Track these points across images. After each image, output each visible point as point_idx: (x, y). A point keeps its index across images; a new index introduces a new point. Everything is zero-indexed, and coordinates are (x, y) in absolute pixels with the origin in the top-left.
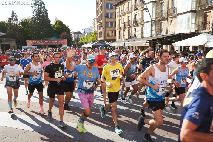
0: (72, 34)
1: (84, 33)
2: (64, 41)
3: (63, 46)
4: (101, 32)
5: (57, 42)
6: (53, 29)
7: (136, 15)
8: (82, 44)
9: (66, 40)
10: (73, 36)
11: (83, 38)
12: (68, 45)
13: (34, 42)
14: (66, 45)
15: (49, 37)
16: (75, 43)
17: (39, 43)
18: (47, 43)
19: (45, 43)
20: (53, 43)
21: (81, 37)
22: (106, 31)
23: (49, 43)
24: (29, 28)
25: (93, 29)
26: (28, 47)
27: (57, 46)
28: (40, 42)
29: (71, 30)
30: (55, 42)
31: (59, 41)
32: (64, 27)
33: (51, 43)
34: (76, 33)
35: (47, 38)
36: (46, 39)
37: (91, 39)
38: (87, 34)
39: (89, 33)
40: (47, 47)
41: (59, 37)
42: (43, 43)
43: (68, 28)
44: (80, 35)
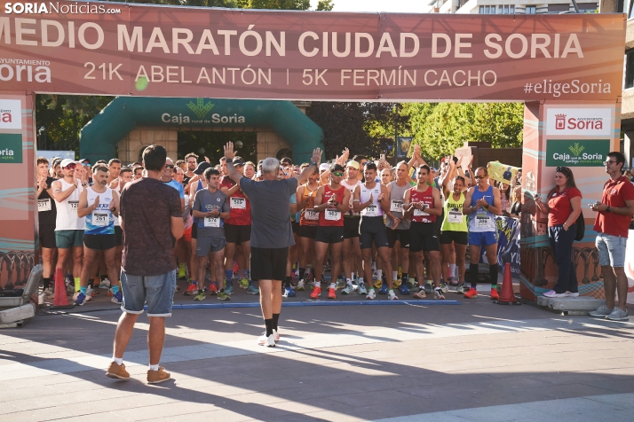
2: (574, 45)
5: (451, 64)
13: (73, 35)
17: (157, 58)
18: (293, 63)
19: (261, 62)
20: (387, 63)
28: (181, 39)
33: (351, 62)
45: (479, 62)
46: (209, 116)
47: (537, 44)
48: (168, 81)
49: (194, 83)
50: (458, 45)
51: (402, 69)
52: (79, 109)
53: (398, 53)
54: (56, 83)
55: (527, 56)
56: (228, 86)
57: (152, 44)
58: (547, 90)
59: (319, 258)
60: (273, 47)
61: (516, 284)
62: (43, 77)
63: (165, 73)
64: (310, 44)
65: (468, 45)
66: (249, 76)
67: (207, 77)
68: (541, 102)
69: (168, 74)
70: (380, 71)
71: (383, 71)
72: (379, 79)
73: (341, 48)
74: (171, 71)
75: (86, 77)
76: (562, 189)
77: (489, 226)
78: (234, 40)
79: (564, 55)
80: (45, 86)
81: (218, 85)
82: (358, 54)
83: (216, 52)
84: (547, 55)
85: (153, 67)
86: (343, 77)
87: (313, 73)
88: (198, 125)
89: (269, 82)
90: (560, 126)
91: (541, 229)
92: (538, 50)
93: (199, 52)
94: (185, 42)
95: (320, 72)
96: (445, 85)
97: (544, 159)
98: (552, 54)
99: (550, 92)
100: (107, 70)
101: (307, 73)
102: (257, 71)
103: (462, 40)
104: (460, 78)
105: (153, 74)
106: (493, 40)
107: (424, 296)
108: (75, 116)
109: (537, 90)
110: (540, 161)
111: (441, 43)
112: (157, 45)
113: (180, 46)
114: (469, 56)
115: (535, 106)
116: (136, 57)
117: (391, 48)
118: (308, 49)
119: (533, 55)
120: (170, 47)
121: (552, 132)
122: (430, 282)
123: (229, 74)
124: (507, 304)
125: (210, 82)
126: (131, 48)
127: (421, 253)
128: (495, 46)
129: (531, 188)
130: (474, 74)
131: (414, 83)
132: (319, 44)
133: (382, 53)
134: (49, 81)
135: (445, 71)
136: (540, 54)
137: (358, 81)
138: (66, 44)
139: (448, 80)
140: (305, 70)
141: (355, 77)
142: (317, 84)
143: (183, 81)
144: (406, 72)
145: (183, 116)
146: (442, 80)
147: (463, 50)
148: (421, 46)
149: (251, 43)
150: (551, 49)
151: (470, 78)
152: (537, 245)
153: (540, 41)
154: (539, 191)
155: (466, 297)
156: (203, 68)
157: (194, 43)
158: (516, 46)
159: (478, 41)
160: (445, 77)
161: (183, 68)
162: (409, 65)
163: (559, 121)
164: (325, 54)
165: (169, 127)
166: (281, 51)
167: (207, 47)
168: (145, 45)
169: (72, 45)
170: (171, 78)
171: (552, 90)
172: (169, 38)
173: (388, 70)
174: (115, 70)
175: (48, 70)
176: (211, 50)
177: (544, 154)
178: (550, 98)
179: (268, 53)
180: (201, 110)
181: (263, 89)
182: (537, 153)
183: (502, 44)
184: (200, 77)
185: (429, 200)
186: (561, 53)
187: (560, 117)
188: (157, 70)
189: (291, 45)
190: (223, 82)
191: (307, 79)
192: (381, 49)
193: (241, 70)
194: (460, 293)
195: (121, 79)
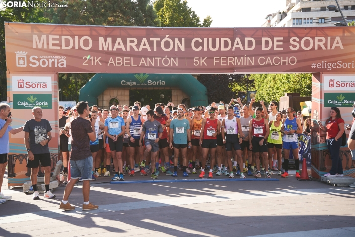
2: (338, 43)
5: (272, 53)
13: (77, 43)
17: (119, 53)
18: (189, 55)
19: (172, 54)
20: (238, 54)
23: (210, 56)
28: (131, 44)
33: (219, 53)
42: (151, 55)
45: (287, 52)
46: (146, 81)
47: (318, 42)
48: (125, 65)
49: (138, 66)
50: (276, 43)
51: (246, 56)
52: (79, 79)
53: (244, 48)
54: (69, 67)
55: (313, 49)
56: (155, 67)
57: (116, 46)
58: (324, 66)
59: (204, 157)
60: (178, 47)
61: (309, 170)
62: (62, 65)
63: (123, 61)
64: (197, 44)
65: (281, 43)
66: (166, 62)
67: (145, 63)
68: (321, 73)
69: (125, 61)
70: (234, 58)
71: (236, 58)
72: (234, 62)
73: (214, 46)
74: (126, 60)
75: (83, 64)
76: (333, 118)
77: (294, 139)
78: (158, 43)
79: (333, 48)
80: (63, 69)
81: (150, 66)
82: (223, 49)
83: (149, 50)
84: (324, 48)
85: (117, 58)
86: (215, 61)
87: (199, 59)
88: (140, 86)
89: (176, 64)
90: (331, 86)
91: (322, 141)
92: (319, 45)
93: (140, 49)
94: (133, 45)
95: (203, 59)
96: (269, 65)
97: (323, 103)
98: (326, 47)
99: (326, 67)
100: (94, 60)
101: (196, 59)
102: (170, 59)
103: (278, 41)
104: (277, 61)
105: (117, 61)
106: (294, 41)
107: (260, 176)
108: (76, 83)
109: (319, 66)
110: (321, 104)
111: (267, 43)
112: (119, 47)
113: (131, 47)
114: (282, 49)
115: (318, 75)
116: (108, 53)
117: (240, 46)
118: (197, 47)
119: (316, 48)
120: (126, 48)
121: (327, 89)
122: (263, 169)
123: (156, 61)
124: (304, 180)
125: (146, 65)
126: (106, 49)
127: (258, 154)
128: (295, 44)
129: (316, 118)
130: (285, 58)
131: (253, 64)
132: (202, 44)
133: (236, 48)
134: (65, 66)
135: (269, 57)
136: (320, 48)
137: (223, 63)
138: (73, 47)
139: (271, 62)
140: (195, 58)
141: (221, 61)
142: (201, 65)
143: (132, 65)
144: (248, 58)
145: (132, 82)
146: (267, 62)
147: (278, 46)
148: (256, 44)
149: (167, 45)
150: (325, 45)
151: (282, 61)
152: (320, 149)
153: (320, 41)
154: (321, 120)
155: (283, 177)
156: (143, 58)
157: (138, 45)
158: (307, 43)
159: (286, 41)
160: (269, 61)
161: (132, 58)
162: (250, 54)
163: (331, 83)
164: (206, 49)
165: (125, 87)
166: (183, 48)
167: (145, 47)
168: (113, 47)
169: (77, 48)
170: (126, 63)
171: (327, 66)
172: (125, 43)
173: (239, 57)
174: (98, 60)
175: (65, 61)
176: (146, 49)
177: (323, 100)
178: (326, 71)
179: (176, 49)
180: (142, 78)
181: (174, 68)
182: (319, 100)
183: (299, 43)
184: (141, 63)
185: (262, 125)
186: (331, 47)
187: (331, 81)
188: (119, 60)
189: (188, 45)
190: (153, 65)
191: (196, 63)
192: (235, 46)
193: (162, 58)
194: (279, 175)
195: (101, 64)
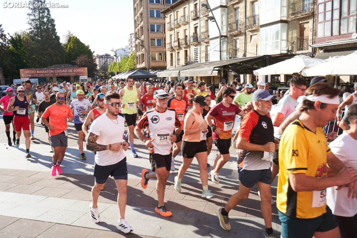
0: (95, 59)
1: (115, 57)
2: (82, 71)
3: (81, 78)
4: (143, 55)
5: (70, 72)
6: (65, 51)
7: (197, 27)
8: (113, 74)
9: (86, 68)
10: (97, 61)
11: (113, 65)
12: (89, 77)
13: (33, 72)
14: (86, 77)
15: (58, 64)
16: (101, 74)
18: (54, 73)
19: (51, 73)
20: (64, 73)
21: (110, 63)
22: (151, 53)
23: (58, 73)
24: (24, 49)
25: (130, 50)
26: (22, 81)
27: (72, 79)
28: (43, 72)
29: (94, 52)
30: (68, 72)
31: (75, 71)
32: (82, 48)
33: (60, 73)
34: (101, 57)
35: (54, 65)
36: (52, 67)
37: (127, 66)
38: (119, 58)
39: (123, 57)
40: (55, 79)
41: (74, 64)
42: (47, 74)
43: (89, 48)
44: (108, 60)
45: (73, 72)
49: (45, 76)
78: (48, 71)
89: (52, 75)
